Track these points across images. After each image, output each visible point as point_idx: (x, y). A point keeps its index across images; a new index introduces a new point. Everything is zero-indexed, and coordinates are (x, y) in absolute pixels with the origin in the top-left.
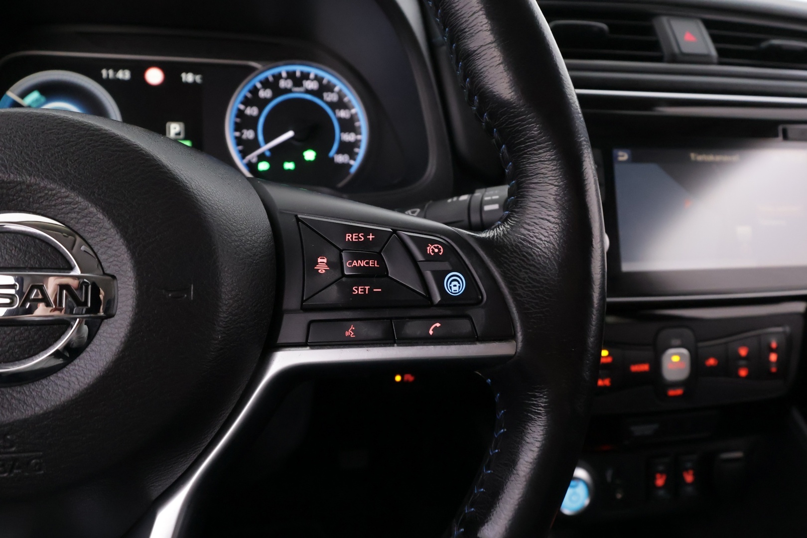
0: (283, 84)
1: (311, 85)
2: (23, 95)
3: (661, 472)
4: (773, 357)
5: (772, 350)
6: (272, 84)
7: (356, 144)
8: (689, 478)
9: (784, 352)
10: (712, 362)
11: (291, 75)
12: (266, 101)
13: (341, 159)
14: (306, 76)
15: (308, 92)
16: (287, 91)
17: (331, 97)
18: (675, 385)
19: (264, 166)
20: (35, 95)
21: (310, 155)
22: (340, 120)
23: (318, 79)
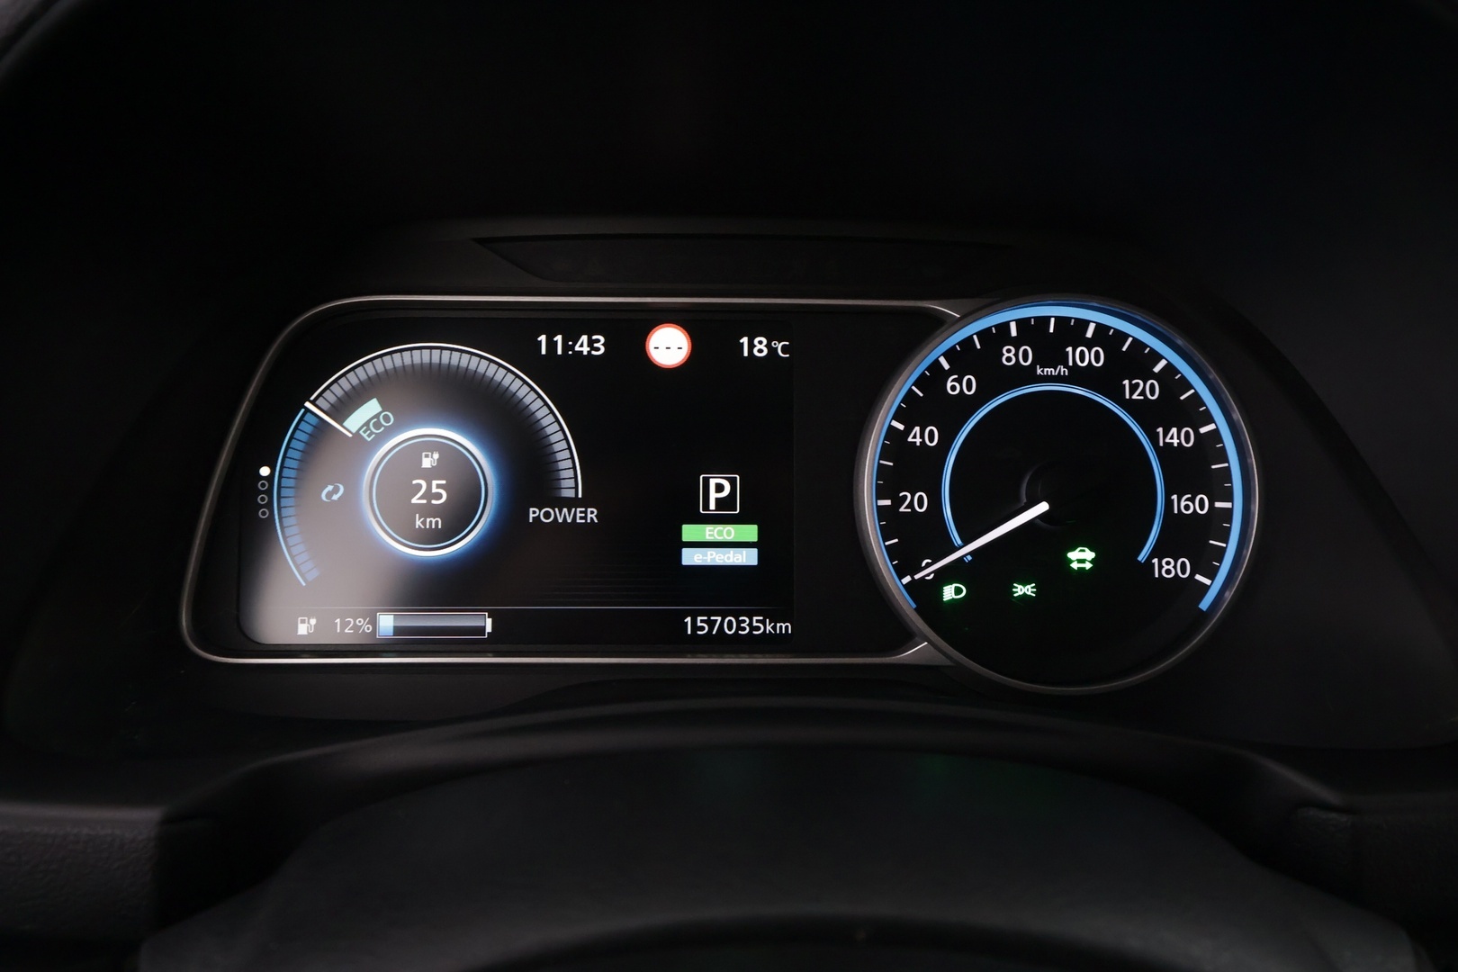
1: (1090, 357)
2: (342, 409)
6: (981, 360)
7: (1215, 522)
12: (967, 405)
15: (1077, 376)
16: (1023, 375)
17: (1148, 390)
19: (951, 592)
20: (371, 408)
21: (1081, 557)
22: (1166, 453)
23: (1107, 338)
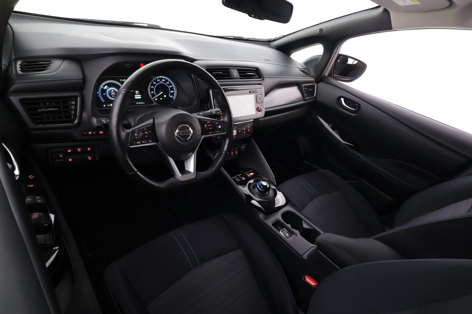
0: (158, 80)
1: (164, 80)
2: (104, 86)
3: (232, 152)
4: (249, 130)
5: (249, 128)
6: (156, 81)
7: (174, 93)
8: (236, 152)
9: (250, 128)
10: (240, 131)
11: (159, 78)
12: (155, 85)
13: (171, 96)
14: (162, 78)
15: (163, 82)
16: (159, 82)
17: (168, 83)
18: (235, 136)
19: (156, 99)
20: (106, 86)
21: (165, 96)
22: (170, 88)
23: (165, 79)
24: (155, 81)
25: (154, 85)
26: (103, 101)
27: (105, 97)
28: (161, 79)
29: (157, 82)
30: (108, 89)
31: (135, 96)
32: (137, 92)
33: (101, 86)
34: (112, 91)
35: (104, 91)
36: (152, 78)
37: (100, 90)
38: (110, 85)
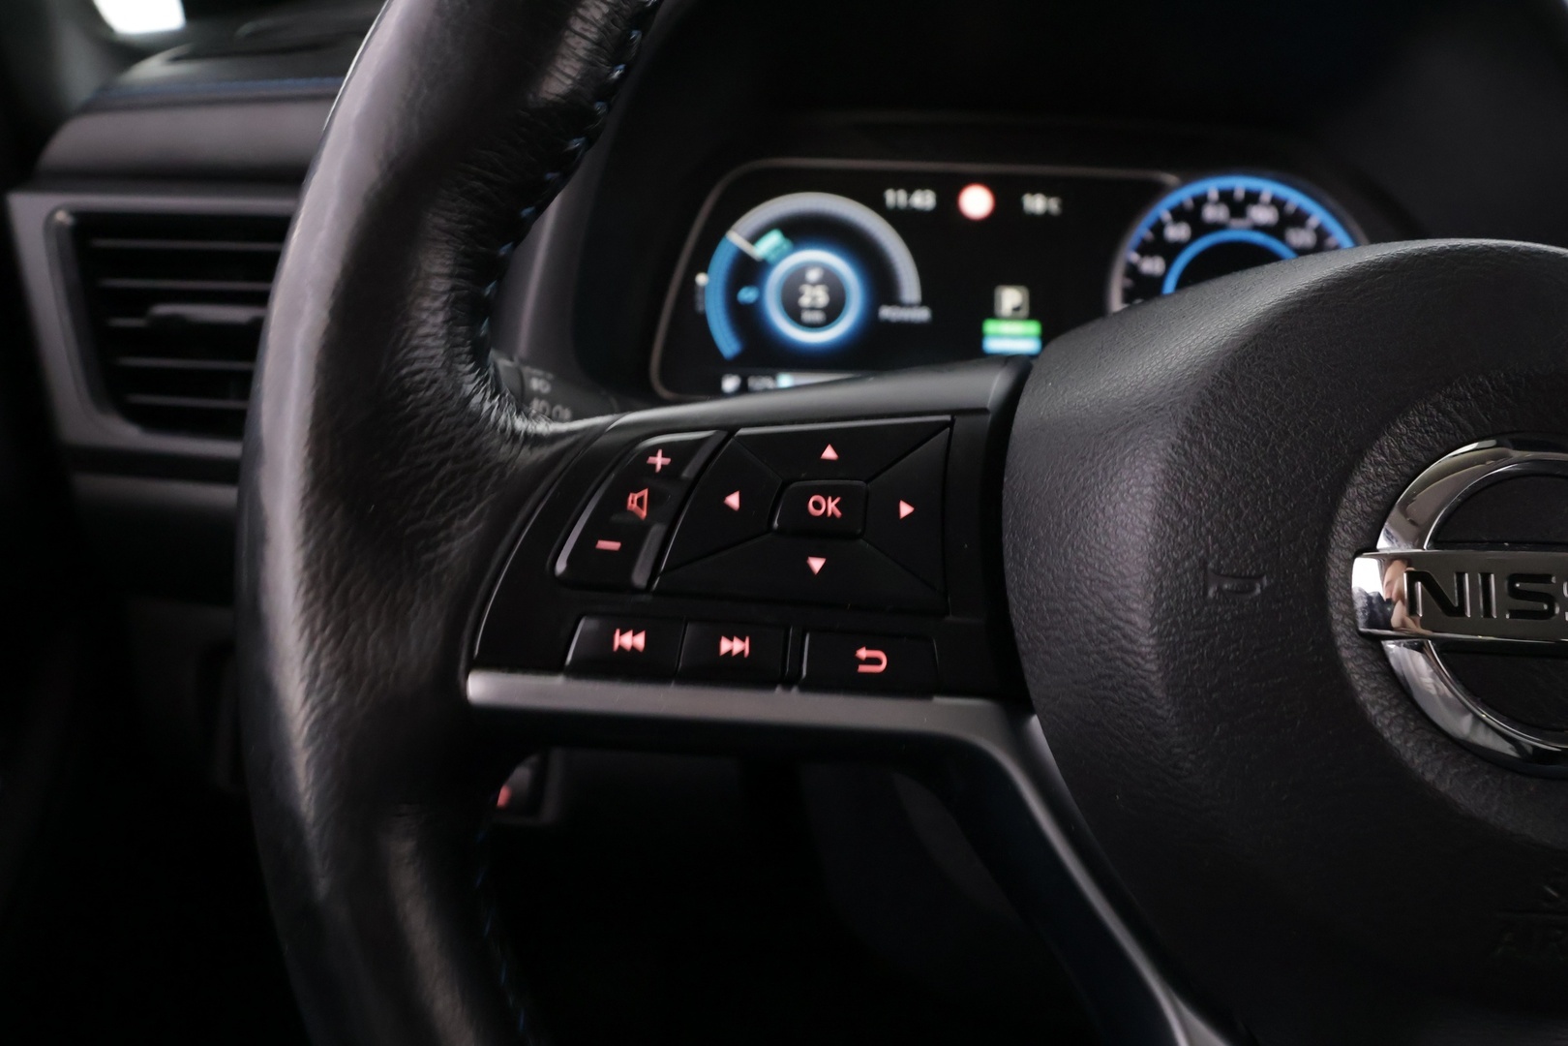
0: (1211, 213)
1: (1263, 214)
2: (755, 238)
6: (1190, 214)
12: (1179, 247)
14: (1254, 196)
15: (1257, 228)
16: (1218, 227)
20: (773, 238)
23: (1278, 203)
24: (1179, 214)
25: (1169, 251)
26: (728, 344)
27: (748, 320)
28: (1237, 207)
29: (1200, 228)
30: (783, 256)
31: (990, 327)
32: (1011, 298)
33: (736, 238)
34: (813, 275)
35: (749, 270)
36: (1157, 191)
37: (721, 260)
38: (800, 230)
